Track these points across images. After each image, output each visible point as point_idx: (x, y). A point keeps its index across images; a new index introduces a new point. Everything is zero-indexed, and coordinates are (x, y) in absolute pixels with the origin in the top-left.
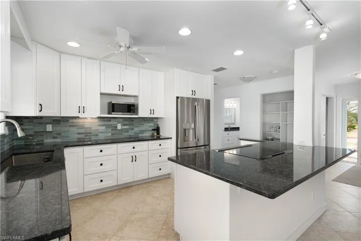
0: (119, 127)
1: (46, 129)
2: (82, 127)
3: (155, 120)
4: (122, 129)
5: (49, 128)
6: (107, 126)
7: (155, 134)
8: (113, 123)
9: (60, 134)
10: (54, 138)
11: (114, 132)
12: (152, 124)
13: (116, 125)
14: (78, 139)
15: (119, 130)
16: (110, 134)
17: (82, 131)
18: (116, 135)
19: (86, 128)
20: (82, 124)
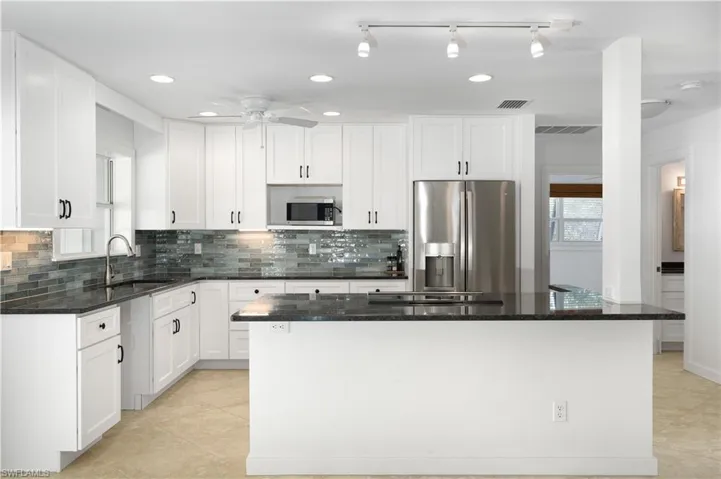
0: (312, 250)
1: (193, 250)
2: (244, 249)
3: (394, 236)
4: (318, 255)
5: (198, 249)
6: (289, 248)
7: (395, 269)
8: (300, 240)
9: (211, 259)
10: (205, 266)
11: (301, 260)
12: (388, 246)
13: (305, 247)
14: (240, 269)
15: (312, 256)
16: (295, 265)
17: (247, 256)
18: (306, 267)
19: (252, 250)
20: (246, 243)
